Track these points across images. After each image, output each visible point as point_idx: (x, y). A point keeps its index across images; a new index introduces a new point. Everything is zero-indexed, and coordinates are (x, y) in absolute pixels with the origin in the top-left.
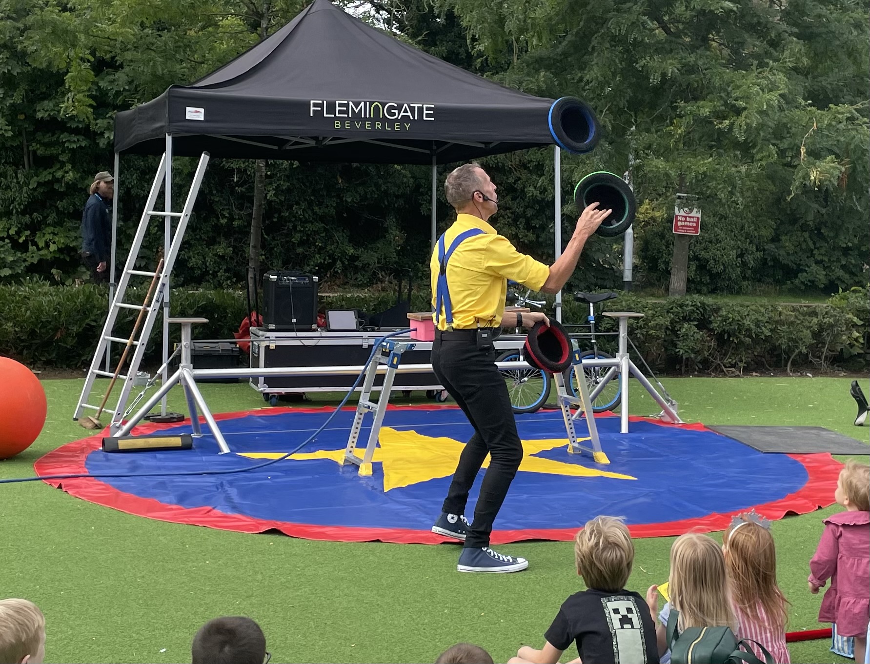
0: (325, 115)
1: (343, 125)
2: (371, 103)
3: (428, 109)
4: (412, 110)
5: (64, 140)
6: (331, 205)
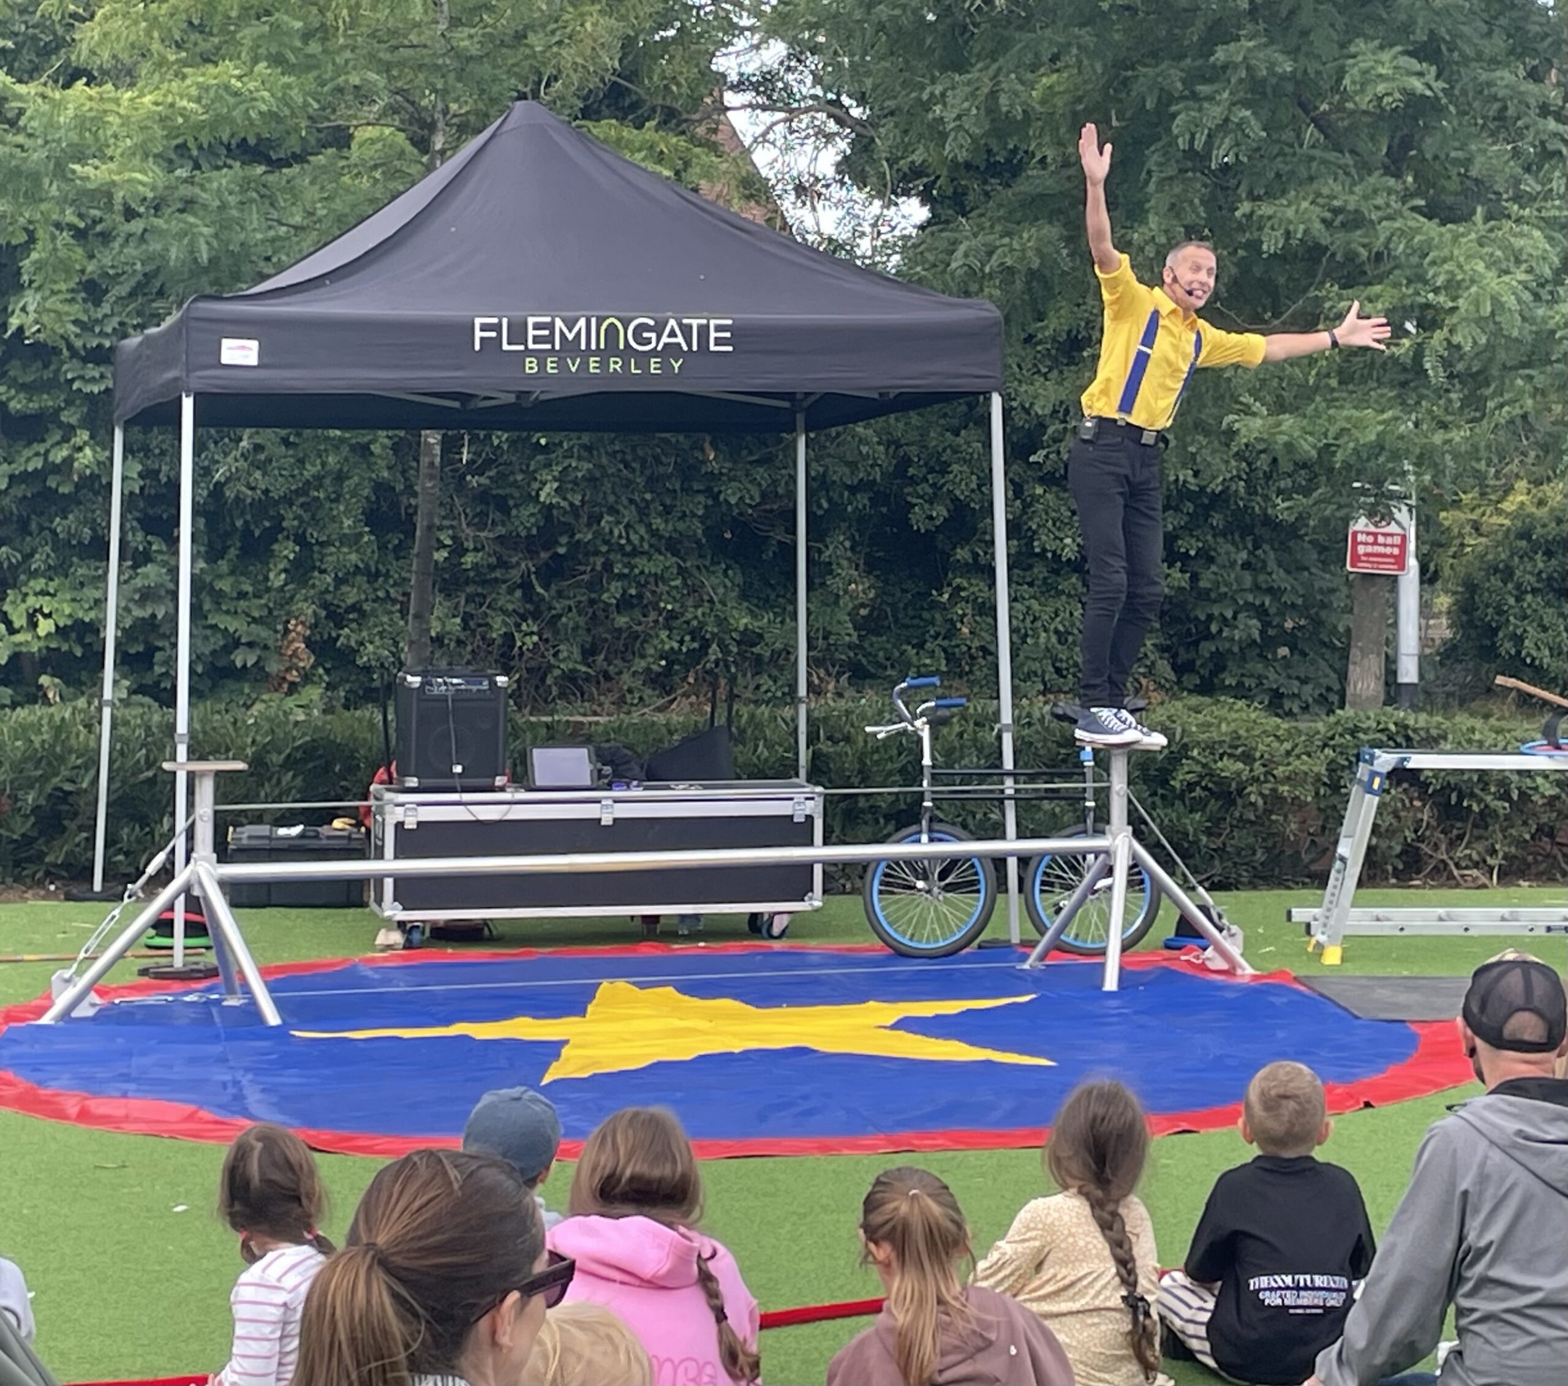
0: (506, 347)
1: (542, 365)
2: (600, 321)
3: (719, 328)
4: (686, 331)
5: (69, 376)
6: (694, 515)
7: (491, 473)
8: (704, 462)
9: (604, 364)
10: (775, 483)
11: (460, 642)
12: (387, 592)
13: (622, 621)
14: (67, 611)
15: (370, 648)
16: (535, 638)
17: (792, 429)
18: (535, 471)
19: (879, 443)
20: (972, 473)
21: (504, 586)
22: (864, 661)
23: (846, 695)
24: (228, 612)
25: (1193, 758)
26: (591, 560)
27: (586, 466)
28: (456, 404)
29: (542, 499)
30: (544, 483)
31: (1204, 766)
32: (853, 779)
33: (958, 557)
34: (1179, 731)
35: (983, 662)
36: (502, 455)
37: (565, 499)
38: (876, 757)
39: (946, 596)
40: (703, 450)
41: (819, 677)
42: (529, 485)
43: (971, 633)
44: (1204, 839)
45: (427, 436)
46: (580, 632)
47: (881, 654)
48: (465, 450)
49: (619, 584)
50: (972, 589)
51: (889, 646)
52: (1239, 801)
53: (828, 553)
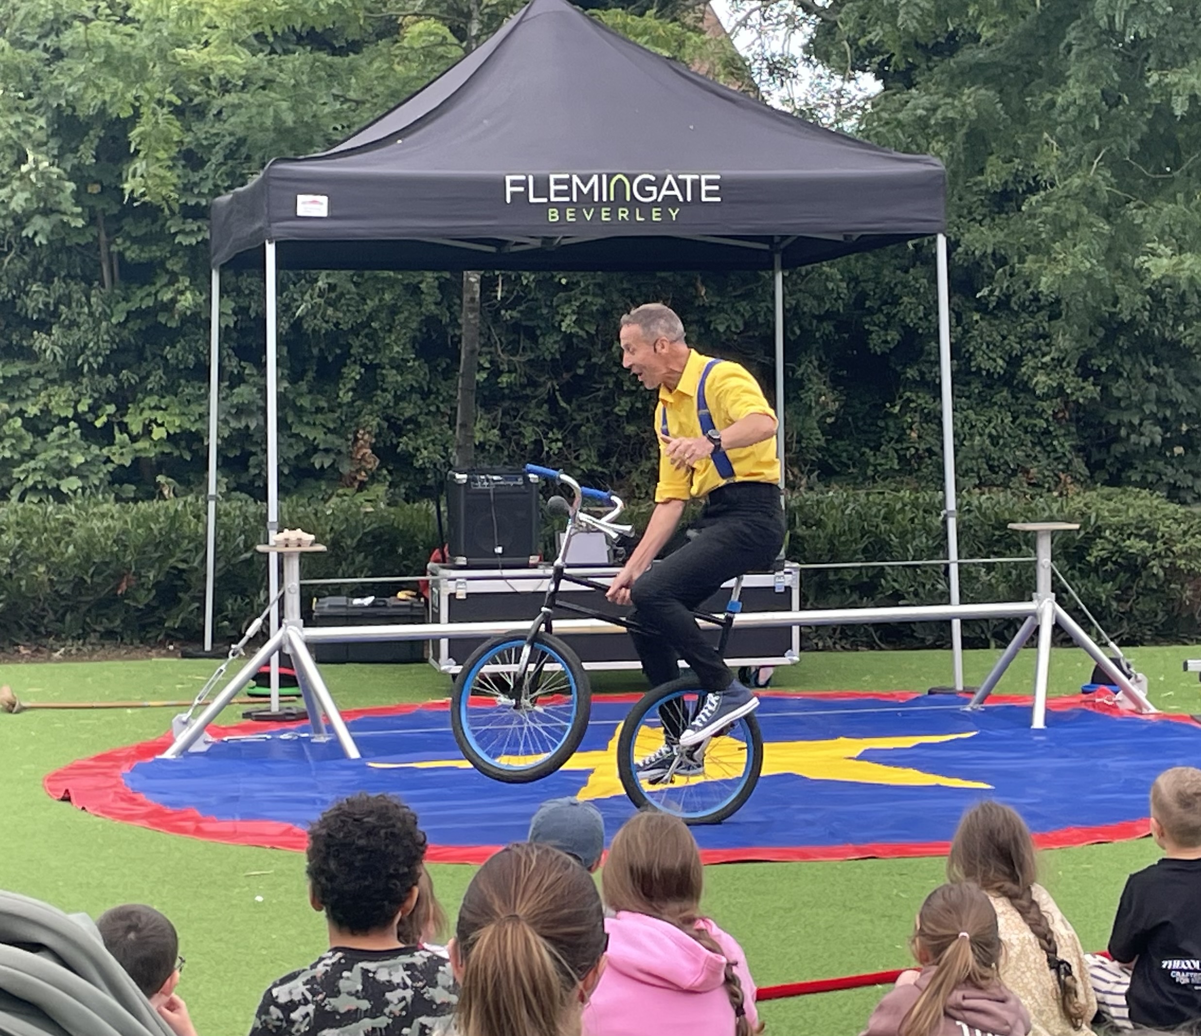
0: (532, 200)
1: (562, 215)
2: (610, 178)
3: (709, 182)
4: (682, 185)
5: (173, 231)
7: (521, 308)
8: (697, 296)
9: (613, 213)
10: (755, 314)
11: (498, 448)
12: (438, 407)
13: (630, 429)
14: (177, 423)
15: (425, 453)
16: (560, 444)
17: (770, 267)
18: (558, 306)
19: (842, 280)
20: (920, 304)
21: (534, 402)
22: (830, 461)
23: (816, 489)
24: (308, 424)
25: (1105, 538)
26: (606, 379)
27: (600, 301)
28: (492, 249)
29: (563, 329)
30: (565, 316)
31: (1115, 544)
32: (823, 557)
33: (908, 375)
34: (1094, 515)
35: (929, 462)
36: (530, 293)
37: (582, 329)
38: (843, 539)
39: (897, 408)
40: (696, 289)
41: (793, 474)
42: (553, 317)
43: (919, 437)
44: (1114, 604)
45: (468, 277)
46: (597, 439)
47: (844, 454)
48: (499, 289)
49: (628, 399)
50: (919, 401)
51: (851, 448)
52: (1144, 573)
53: (800, 371)
